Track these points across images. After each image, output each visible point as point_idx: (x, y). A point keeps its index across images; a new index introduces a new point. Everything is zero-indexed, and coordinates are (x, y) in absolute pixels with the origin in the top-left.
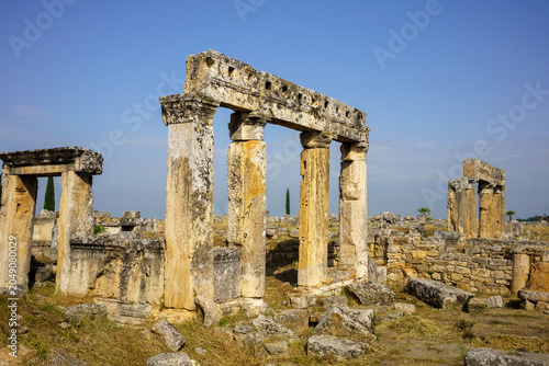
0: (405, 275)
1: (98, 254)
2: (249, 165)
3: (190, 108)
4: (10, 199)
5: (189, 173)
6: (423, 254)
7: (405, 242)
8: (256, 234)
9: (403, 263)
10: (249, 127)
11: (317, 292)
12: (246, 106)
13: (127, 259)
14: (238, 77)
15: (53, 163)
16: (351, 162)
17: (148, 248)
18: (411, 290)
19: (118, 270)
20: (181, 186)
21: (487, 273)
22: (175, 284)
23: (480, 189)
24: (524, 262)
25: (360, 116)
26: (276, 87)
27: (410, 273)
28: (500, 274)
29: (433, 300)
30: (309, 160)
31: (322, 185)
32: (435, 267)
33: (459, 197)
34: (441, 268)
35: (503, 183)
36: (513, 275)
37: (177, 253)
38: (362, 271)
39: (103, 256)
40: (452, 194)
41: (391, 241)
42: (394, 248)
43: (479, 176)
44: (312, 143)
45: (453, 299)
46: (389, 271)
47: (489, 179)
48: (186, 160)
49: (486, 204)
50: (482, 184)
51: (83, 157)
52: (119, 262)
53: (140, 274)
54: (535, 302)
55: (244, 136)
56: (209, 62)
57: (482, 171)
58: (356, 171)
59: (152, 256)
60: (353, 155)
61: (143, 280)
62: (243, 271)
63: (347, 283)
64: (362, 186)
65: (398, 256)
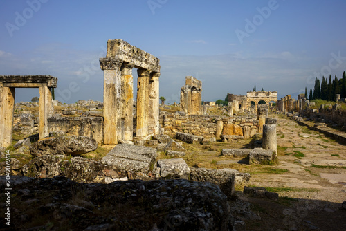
0: (172, 131)
1: (65, 124)
2: (127, 85)
3: (115, 64)
4: (5, 99)
5: (115, 90)
6: (180, 122)
7: (173, 117)
8: (131, 114)
9: (171, 126)
10: (127, 69)
11: (145, 139)
12: (128, 61)
13: (82, 126)
14: (127, 49)
15: (33, 82)
16: (153, 81)
17: (93, 120)
18: (177, 137)
19: (77, 130)
20: (111, 96)
21: (207, 129)
22: (109, 135)
23: (192, 91)
24: (221, 124)
25: (158, 61)
26: (135, 52)
27: (174, 130)
28: (212, 129)
29: (188, 141)
30: (142, 82)
31: (147, 92)
32: (185, 127)
33: (185, 95)
34: (188, 128)
35: (201, 88)
36: (217, 130)
37: (109, 122)
38: (157, 130)
39: (68, 125)
40: (182, 94)
41: (166, 117)
42: (168, 119)
43: (193, 85)
44: (143, 74)
45: (197, 140)
46: (165, 130)
47: (196, 86)
48: (113, 85)
49: (194, 98)
50: (193, 88)
51: (52, 80)
52: (77, 127)
53: (90, 131)
54: (227, 139)
55: (125, 73)
56: (119, 44)
57: (194, 82)
58: (155, 85)
59: (96, 124)
60: (154, 78)
61: (91, 134)
62: (125, 129)
63: (152, 135)
64: (158, 92)
65: (169, 123)
